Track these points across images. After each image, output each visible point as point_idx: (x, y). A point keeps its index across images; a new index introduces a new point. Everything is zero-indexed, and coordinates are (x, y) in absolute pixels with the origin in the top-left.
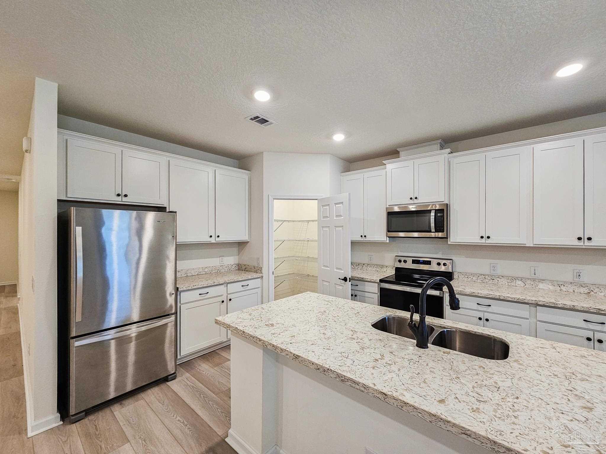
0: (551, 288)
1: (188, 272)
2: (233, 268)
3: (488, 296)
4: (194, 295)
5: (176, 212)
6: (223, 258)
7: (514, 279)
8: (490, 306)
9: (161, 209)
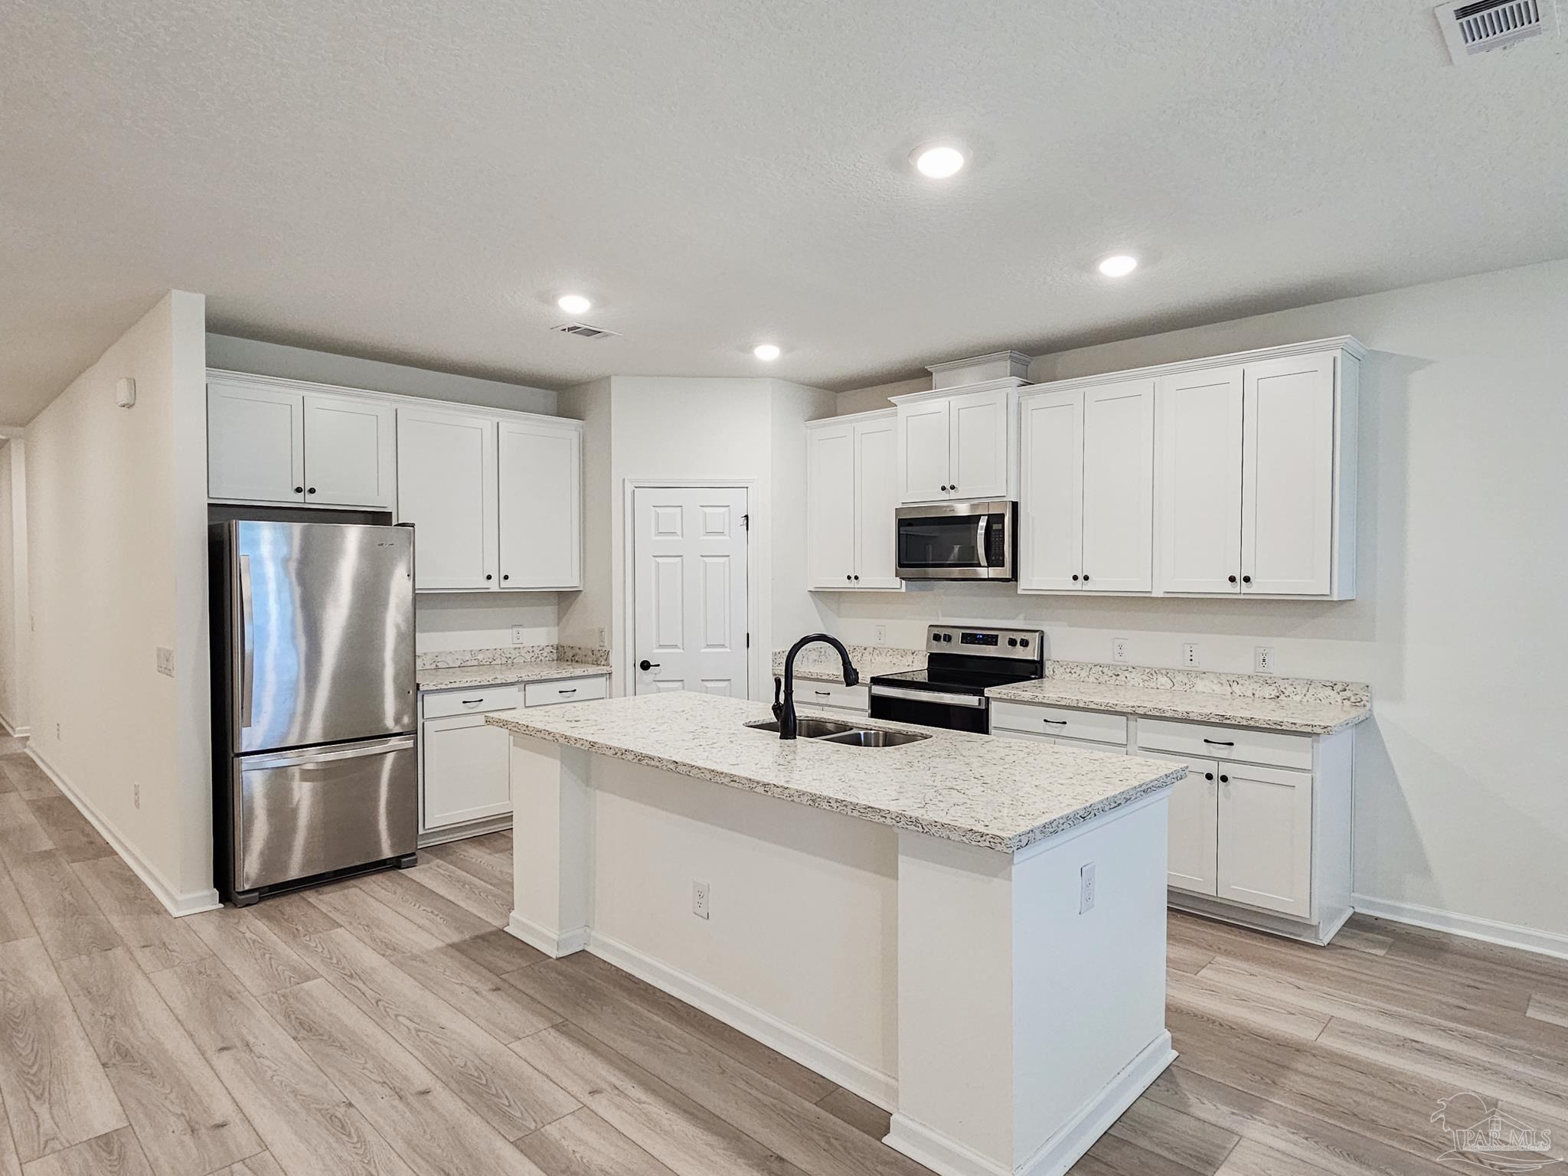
0: (1217, 688)
1: (438, 659)
2: (545, 655)
3: (1057, 703)
4: (452, 702)
5: (413, 525)
6: (521, 630)
7: (1153, 672)
8: (1065, 723)
9: (379, 518)
